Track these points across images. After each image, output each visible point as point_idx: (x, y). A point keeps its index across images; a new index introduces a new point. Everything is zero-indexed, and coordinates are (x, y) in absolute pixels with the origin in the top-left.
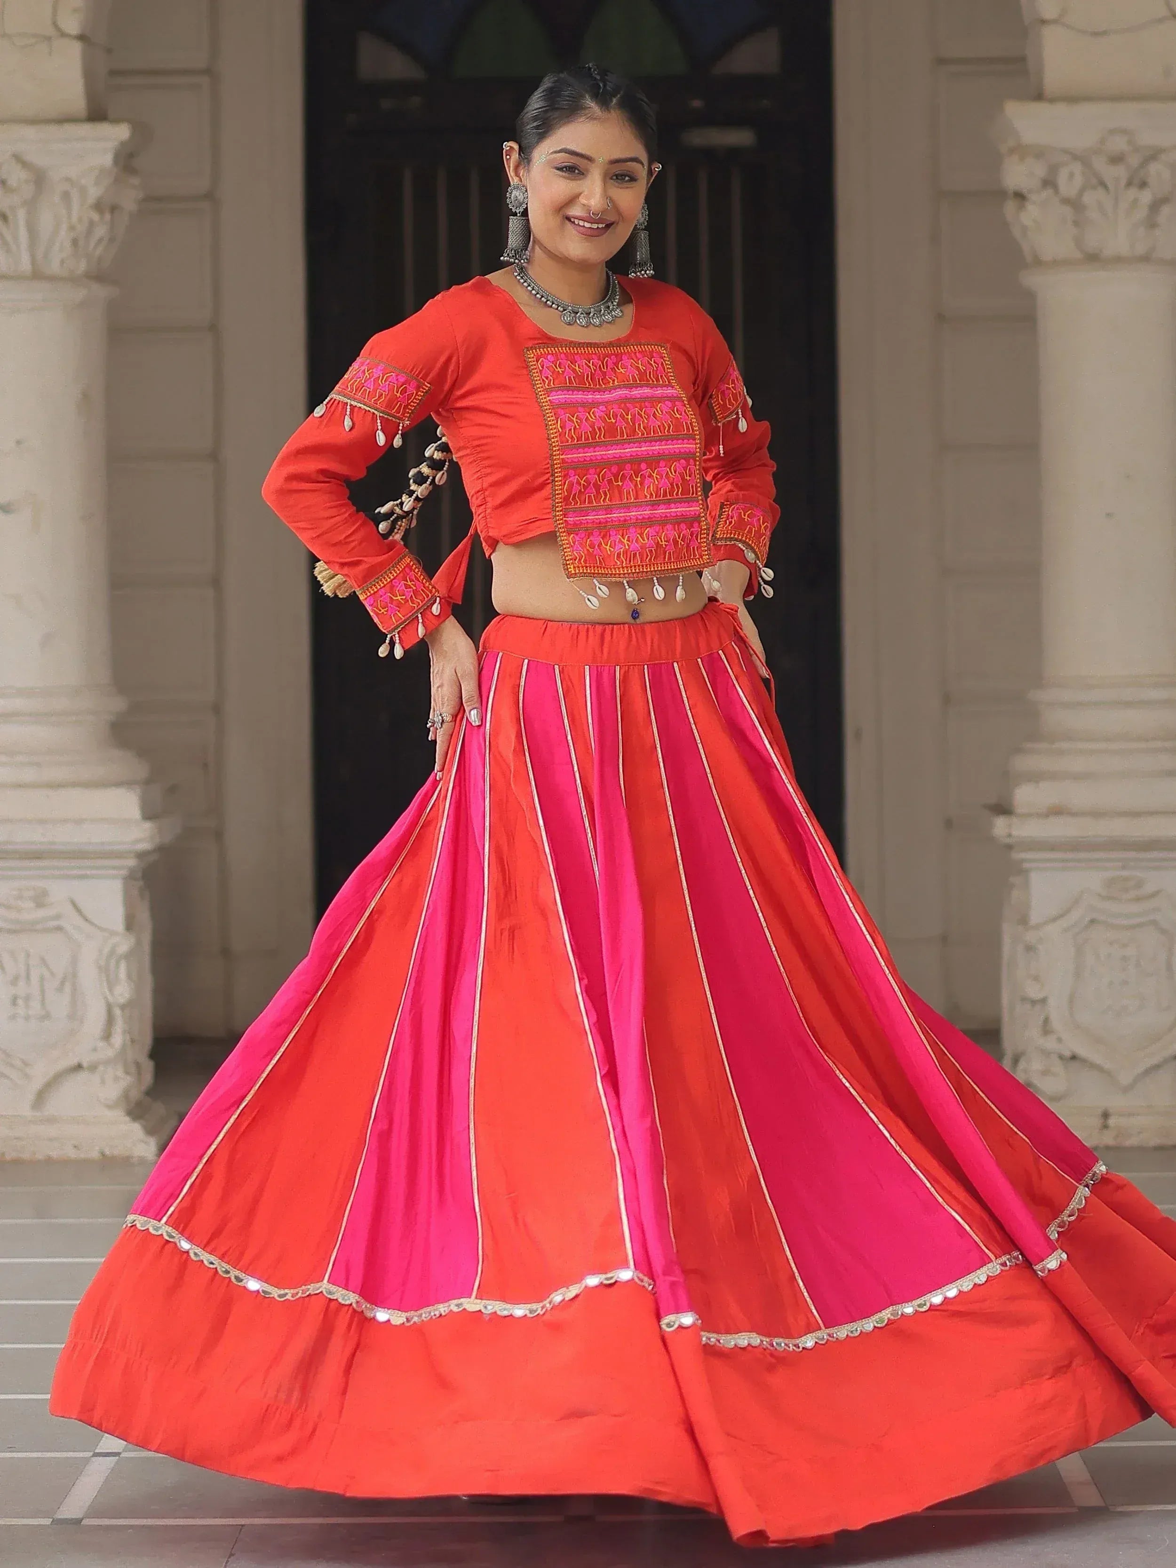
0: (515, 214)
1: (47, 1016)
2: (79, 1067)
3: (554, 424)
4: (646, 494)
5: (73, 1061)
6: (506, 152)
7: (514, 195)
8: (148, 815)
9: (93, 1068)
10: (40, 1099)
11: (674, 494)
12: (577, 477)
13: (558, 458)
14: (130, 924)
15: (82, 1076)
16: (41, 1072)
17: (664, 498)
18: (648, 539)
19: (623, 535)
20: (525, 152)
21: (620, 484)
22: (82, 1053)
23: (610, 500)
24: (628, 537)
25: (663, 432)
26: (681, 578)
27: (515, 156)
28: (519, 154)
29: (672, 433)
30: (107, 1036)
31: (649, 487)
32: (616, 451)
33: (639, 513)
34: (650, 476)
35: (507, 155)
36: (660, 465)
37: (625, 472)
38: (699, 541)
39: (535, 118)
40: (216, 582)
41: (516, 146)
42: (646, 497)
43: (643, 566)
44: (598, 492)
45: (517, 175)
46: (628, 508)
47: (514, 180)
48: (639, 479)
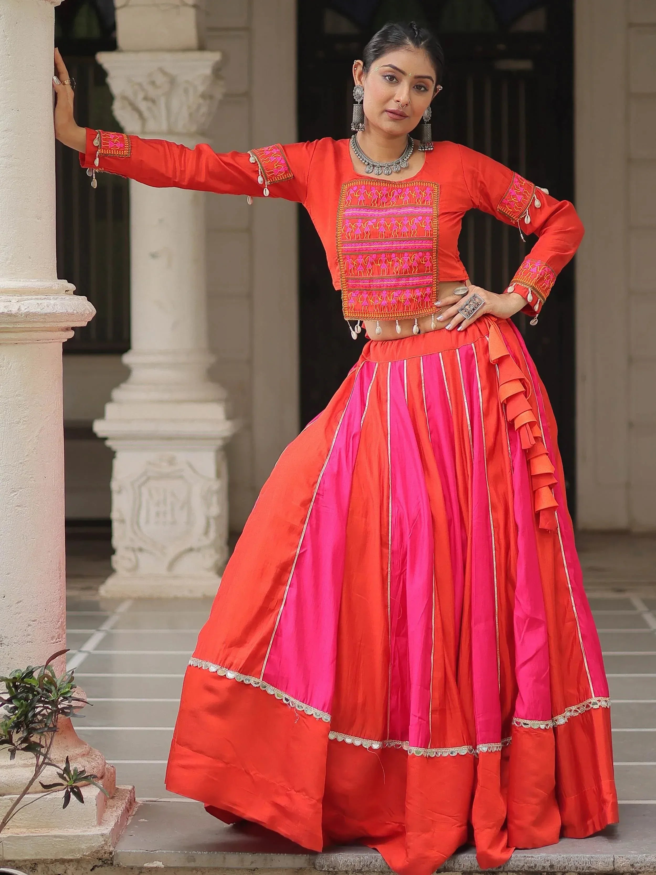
0: (357, 103)
1: (174, 523)
2: (191, 550)
3: (341, 229)
4: (394, 272)
5: (188, 546)
6: (355, 65)
7: (357, 91)
8: (230, 416)
9: (199, 550)
10: (171, 566)
11: (412, 272)
12: (351, 259)
13: (341, 248)
14: (218, 475)
15: (193, 555)
16: (172, 552)
17: (405, 274)
18: (393, 298)
19: (379, 295)
20: (366, 66)
21: (379, 265)
22: (193, 542)
23: (373, 274)
24: (382, 296)
25: (409, 236)
26: (416, 320)
27: (360, 69)
28: (363, 67)
29: (416, 237)
30: (206, 533)
31: (396, 268)
32: (376, 246)
33: (389, 283)
34: (398, 261)
35: (355, 68)
36: (405, 255)
37: (381, 258)
38: (431, 298)
39: (374, 47)
40: (249, 296)
41: (361, 63)
42: (394, 273)
43: (389, 314)
44: (365, 269)
45: (360, 80)
46: (383, 280)
47: (357, 83)
48: (391, 263)
